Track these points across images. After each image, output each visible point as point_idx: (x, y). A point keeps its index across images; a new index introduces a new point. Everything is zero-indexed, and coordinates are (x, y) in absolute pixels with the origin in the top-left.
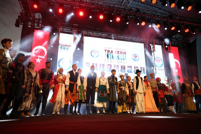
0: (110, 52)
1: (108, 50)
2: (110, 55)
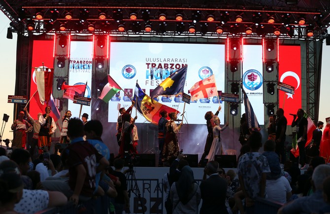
0: (157, 67)
1: (152, 64)
2: (156, 72)
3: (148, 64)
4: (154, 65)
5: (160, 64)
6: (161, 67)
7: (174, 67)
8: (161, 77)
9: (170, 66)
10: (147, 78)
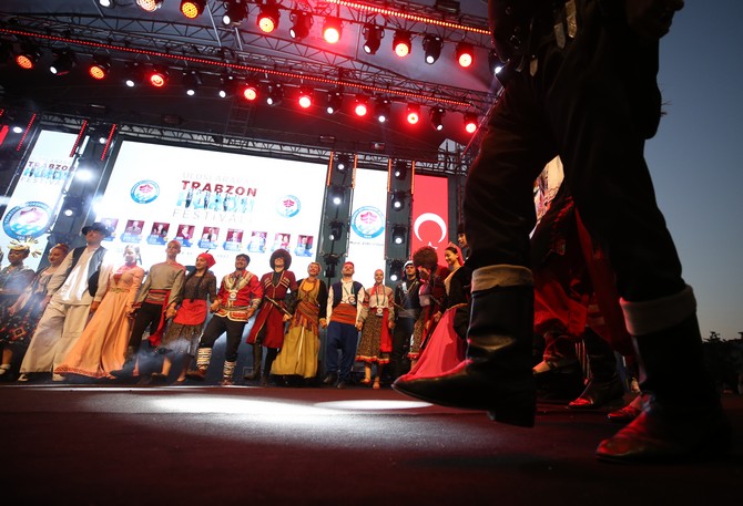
0: (201, 187)
1: (194, 183)
2: (198, 196)
3: (186, 183)
4: (196, 185)
5: (208, 185)
6: (209, 190)
7: (233, 191)
8: (206, 205)
9: (225, 189)
10: (179, 204)
